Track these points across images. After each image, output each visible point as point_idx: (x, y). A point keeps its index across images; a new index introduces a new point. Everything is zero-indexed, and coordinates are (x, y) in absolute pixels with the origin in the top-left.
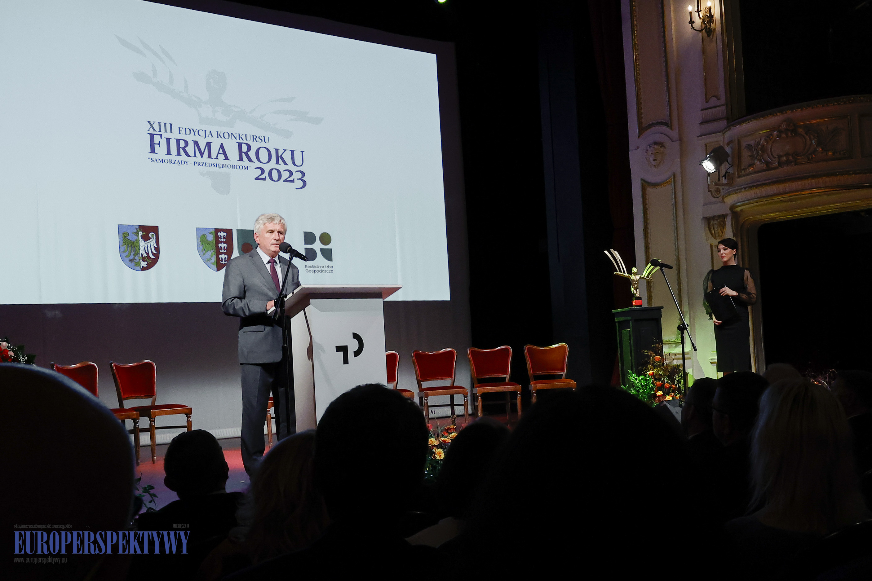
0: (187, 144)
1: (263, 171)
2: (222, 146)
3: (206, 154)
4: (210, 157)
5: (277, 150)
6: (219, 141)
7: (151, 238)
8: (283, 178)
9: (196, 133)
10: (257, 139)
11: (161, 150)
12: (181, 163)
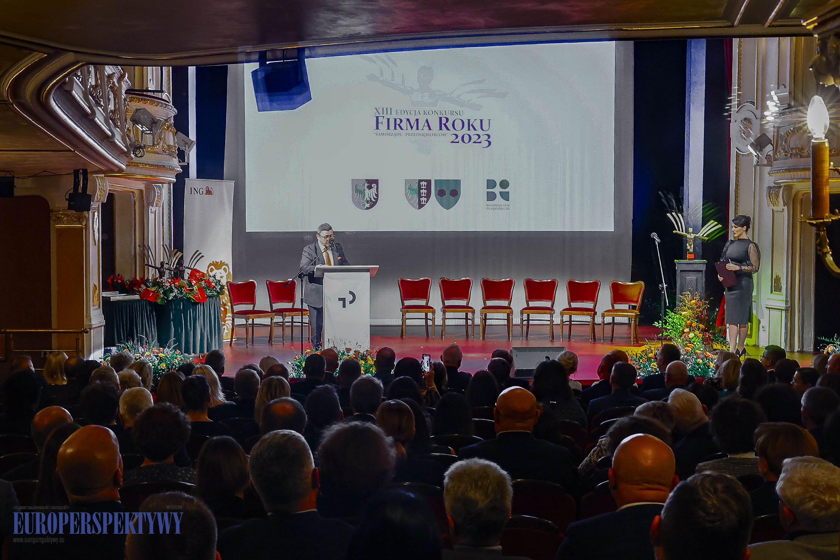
0: (401, 121)
1: (457, 136)
2: (427, 121)
3: (415, 127)
4: (418, 129)
5: (469, 120)
6: (426, 117)
7: (373, 188)
8: (472, 141)
9: (409, 113)
10: (454, 113)
11: (383, 127)
12: (396, 135)
